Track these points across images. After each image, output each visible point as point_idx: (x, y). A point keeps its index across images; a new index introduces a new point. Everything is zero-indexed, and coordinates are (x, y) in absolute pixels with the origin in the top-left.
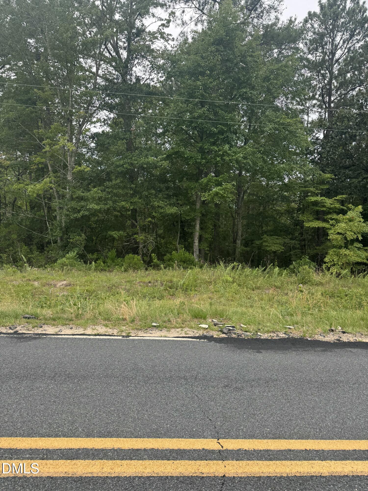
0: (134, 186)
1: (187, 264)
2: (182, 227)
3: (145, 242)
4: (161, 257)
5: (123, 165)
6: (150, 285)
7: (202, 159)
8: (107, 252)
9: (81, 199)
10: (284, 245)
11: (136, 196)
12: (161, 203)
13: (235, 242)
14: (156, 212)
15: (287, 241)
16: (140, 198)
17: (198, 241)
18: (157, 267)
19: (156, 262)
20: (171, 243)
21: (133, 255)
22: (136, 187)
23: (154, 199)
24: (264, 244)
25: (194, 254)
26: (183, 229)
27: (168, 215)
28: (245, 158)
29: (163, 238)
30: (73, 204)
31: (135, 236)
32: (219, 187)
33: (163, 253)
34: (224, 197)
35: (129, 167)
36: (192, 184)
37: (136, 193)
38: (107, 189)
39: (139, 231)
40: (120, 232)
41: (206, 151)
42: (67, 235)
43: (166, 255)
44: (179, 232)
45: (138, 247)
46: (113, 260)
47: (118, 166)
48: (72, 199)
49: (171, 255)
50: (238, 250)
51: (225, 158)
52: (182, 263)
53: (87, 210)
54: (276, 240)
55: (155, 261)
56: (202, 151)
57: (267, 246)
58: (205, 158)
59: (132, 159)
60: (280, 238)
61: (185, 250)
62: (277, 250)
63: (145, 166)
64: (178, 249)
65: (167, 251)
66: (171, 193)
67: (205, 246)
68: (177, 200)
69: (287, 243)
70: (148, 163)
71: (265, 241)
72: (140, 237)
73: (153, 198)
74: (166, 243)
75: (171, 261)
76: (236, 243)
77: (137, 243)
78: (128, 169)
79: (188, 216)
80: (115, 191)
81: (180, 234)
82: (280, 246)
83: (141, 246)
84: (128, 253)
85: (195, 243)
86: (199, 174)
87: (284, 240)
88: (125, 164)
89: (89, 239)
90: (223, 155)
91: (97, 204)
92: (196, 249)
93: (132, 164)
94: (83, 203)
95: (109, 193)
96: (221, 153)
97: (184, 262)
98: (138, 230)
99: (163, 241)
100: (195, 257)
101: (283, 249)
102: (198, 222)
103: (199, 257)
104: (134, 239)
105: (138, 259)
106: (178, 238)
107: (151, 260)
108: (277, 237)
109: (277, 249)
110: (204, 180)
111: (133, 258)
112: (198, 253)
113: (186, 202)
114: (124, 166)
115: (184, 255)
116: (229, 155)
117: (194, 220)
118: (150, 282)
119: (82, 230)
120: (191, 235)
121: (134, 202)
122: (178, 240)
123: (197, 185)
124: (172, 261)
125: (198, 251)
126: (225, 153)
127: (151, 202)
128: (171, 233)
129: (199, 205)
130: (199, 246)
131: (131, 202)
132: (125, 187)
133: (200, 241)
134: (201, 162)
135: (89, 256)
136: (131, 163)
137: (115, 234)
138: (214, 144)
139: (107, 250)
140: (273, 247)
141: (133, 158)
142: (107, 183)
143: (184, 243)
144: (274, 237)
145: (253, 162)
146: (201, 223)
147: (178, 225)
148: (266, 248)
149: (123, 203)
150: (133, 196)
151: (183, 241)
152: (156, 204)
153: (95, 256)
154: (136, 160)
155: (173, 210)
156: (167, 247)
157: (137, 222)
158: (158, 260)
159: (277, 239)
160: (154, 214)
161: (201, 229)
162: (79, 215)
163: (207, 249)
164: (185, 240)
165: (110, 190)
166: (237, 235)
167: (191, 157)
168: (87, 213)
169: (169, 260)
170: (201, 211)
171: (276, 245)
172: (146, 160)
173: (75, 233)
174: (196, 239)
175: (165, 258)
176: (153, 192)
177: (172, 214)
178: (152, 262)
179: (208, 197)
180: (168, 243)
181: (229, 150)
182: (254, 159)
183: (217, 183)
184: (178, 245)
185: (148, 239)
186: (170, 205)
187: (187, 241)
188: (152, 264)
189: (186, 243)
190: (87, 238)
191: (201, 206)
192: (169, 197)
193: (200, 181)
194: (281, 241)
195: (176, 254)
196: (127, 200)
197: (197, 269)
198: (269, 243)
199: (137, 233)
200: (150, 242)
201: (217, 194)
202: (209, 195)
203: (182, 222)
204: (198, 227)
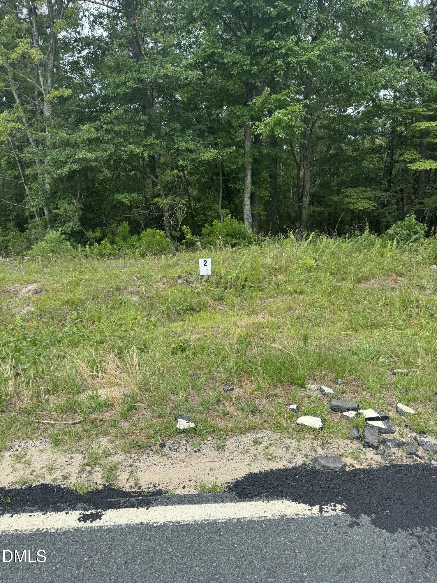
0: (147, 117)
1: (237, 239)
2: (225, 181)
3: (172, 207)
4: (197, 230)
5: (125, 82)
6: (180, 281)
7: (252, 65)
8: (117, 226)
9: (67, 144)
10: (376, 199)
11: (152, 135)
12: (191, 145)
13: (300, 200)
14: (184, 160)
15: (378, 193)
16: (157, 138)
17: (249, 203)
18: (190, 246)
19: (190, 238)
20: (210, 208)
21: (153, 230)
22: (150, 119)
23: (180, 139)
24: (346, 200)
25: (245, 222)
26: (227, 186)
27: (203, 163)
28: (322, 58)
29: (199, 201)
30: (54, 153)
31: (156, 199)
32: (283, 111)
33: (200, 223)
34: (290, 126)
35: (135, 86)
36: (238, 109)
37: (151, 129)
38: (104, 126)
39: (162, 192)
40: (133, 195)
41: (258, 51)
42: (54, 203)
43: (204, 226)
44: (221, 190)
45: (163, 216)
46: (124, 238)
47: (118, 86)
48: (54, 146)
49: (212, 225)
50: (305, 213)
51: (289, 60)
52: (229, 238)
53: (75, 162)
54: (363, 193)
55: (189, 236)
56: (251, 50)
57: (350, 203)
58: (257, 64)
59: (139, 71)
60: (369, 189)
61: (232, 218)
62: (367, 209)
63: (161, 81)
64: (221, 216)
65: (205, 220)
66: (205, 128)
67: (260, 209)
68: (216, 138)
69: (380, 197)
70: (166, 76)
71: (347, 196)
72: (164, 202)
73: (178, 137)
74: (203, 208)
75: (211, 235)
76: (302, 202)
77: (161, 210)
78: (134, 89)
79: (234, 163)
80: (117, 128)
81: (223, 192)
82: (370, 202)
83: (167, 215)
84: (146, 226)
85: (245, 205)
86: (247, 95)
87: (374, 192)
88: (129, 81)
89: (86, 208)
90: (286, 55)
91: (91, 151)
92: (248, 215)
93: (141, 81)
94: (68, 151)
95: (108, 132)
96: (283, 51)
97: (232, 236)
98: (159, 190)
99: (198, 206)
100: (247, 227)
101: (374, 206)
102: (249, 173)
103: (252, 226)
104: (155, 204)
105: (160, 236)
106: (221, 199)
107: (182, 236)
108: (364, 189)
109: (365, 207)
110: (258, 101)
111: (154, 235)
112: (250, 220)
113: (230, 141)
114: (128, 84)
115: (231, 225)
116: (295, 54)
117: (242, 169)
118: (179, 277)
119: (75, 195)
120: (240, 191)
121: (149, 145)
122: (220, 203)
123: (245, 110)
124: (214, 236)
125: (250, 218)
126: (291, 52)
127: (175, 143)
128: (209, 194)
129: (249, 145)
130: (252, 210)
131: (145, 145)
132: (132, 121)
133: (252, 203)
134: (250, 71)
135: (89, 234)
136: (138, 79)
137: (125, 198)
138: (270, 37)
139: (115, 224)
140: (360, 204)
141: (141, 70)
142: (104, 117)
143: (228, 206)
144: (360, 188)
145: (334, 64)
146: (253, 175)
147: (219, 180)
148: (349, 206)
149: (132, 147)
150: (147, 133)
151: (227, 203)
152: (183, 145)
153: (98, 234)
154: (146, 73)
155: (210, 154)
156: (205, 215)
157: (157, 178)
158: (193, 234)
159: (365, 191)
160: (181, 162)
161: (253, 183)
162: (65, 171)
163: (262, 213)
164: (229, 202)
165: (109, 127)
166: (303, 189)
167: (234, 63)
168: (76, 167)
169: (209, 235)
170: (253, 155)
171: (364, 201)
172: (162, 70)
173: (64, 199)
174: (247, 198)
175: (203, 230)
176: (178, 126)
177: (209, 161)
178: (184, 239)
179: (265, 128)
180: (207, 208)
181: (295, 46)
182: (336, 60)
183: (277, 104)
184: (220, 210)
185: (176, 204)
186: (206, 146)
187: (233, 203)
188: (184, 241)
189: (233, 206)
190: (82, 207)
191: (252, 147)
192: (201, 134)
193: (250, 103)
194: (369, 194)
195: (219, 224)
196: (137, 143)
197: (254, 247)
198: (353, 198)
199: (158, 195)
200: (179, 208)
201: (278, 123)
202: (266, 125)
203: (224, 175)
204: (249, 180)
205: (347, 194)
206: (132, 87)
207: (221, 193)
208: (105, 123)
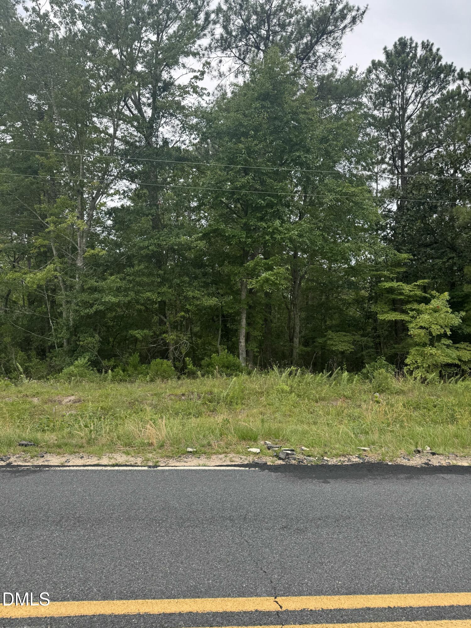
0: (162, 272)
1: (231, 370)
2: (224, 322)
3: (176, 343)
4: (197, 362)
5: (148, 246)
6: (183, 398)
7: (247, 237)
8: (128, 357)
9: (94, 290)
10: (354, 343)
11: (165, 285)
12: (197, 293)
13: (291, 340)
14: (190, 305)
15: (357, 338)
16: (170, 287)
17: (244, 341)
18: (192, 375)
19: (191, 369)
20: (210, 344)
21: (162, 360)
22: (164, 274)
23: (188, 289)
24: (329, 342)
25: (240, 357)
26: (225, 326)
27: (205, 308)
28: (300, 236)
29: (200, 337)
30: (84, 296)
31: (164, 335)
32: (270, 272)
33: (200, 356)
34: (276, 284)
35: (155, 249)
36: (236, 269)
37: (164, 280)
38: (128, 277)
40: (145, 331)
41: (252, 228)
42: (76, 336)
43: (204, 359)
44: (220, 329)
45: (168, 350)
46: (135, 368)
47: (141, 248)
48: (83, 290)
49: (210, 358)
50: (296, 351)
51: (275, 236)
52: (224, 369)
53: (101, 304)
55: (190, 366)
56: (246, 228)
57: (332, 345)
58: (251, 237)
59: (159, 239)
60: (348, 334)
61: (228, 352)
62: (346, 350)
64: (220, 351)
65: (205, 353)
66: (209, 281)
67: (254, 346)
68: (217, 289)
69: (358, 341)
70: (180, 244)
71: (330, 339)
72: (171, 337)
73: (186, 287)
74: (204, 344)
75: (210, 366)
76: (293, 342)
77: (166, 344)
78: (155, 252)
79: (232, 308)
80: (138, 279)
81: (222, 331)
82: (349, 345)
83: (172, 348)
84: (154, 357)
85: (241, 342)
86: (243, 257)
87: (353, 337)
88: (151, 246)
89: (104, 341)
90: (273, 233)
91: (116, 296)
92: (243, 351)
93: (159, 246)
94: (96, 295)
95: (130, 282)
96: (270, 230)
97: (228, 368)
98: (168, 328)
99: (199, 341)
100: (241, 361)
101: (353, 349)
102: (244, 316)
103: (247, 360)
104: (162, 339)
105: (167, 365)
106: (220, 337)
107: (185, 367)
108: (344, 333)
109: (345, 348)
110: (250, 264)
111: (162, 364)
112: (244, 355)
113: (229, 291)
114: (150, 248)
115: (227, 358)
116: (280, 232)
117: (239, 313)
118: (183, 395)
119: (95, 330)
120: (236, 332)
121: (163, 293)
122: (219, 340)
123: (241, 269)
124: (212, 367)
125: (244, 353)
126: (276, 230)
127: (184, 292)
128: (210, 331)
129: (245, 295)
130: (246, 347)
131: (159, 293)
132: (150, 274)
133: (247, 340)
134: (246, 242)
135: (105, 363)
136: (158, 244)
137: (138, 333)
138: (262, 219)
139: (127, 355)
140: (340, 346)
141: (161, 238)
142: (128, 270)
143: (226, 343)
144: (341, 333)
145: (310, 240)
146: (248, 318)
147: (219, 320)
148: (331, 347)
149: (149, 294)
150: (161, 284)
151: (225, 340)
152: (190, 294)
153: (112, 363)
154: (165, 241)
155: (212, 301)
156: (205, 349)
157: (166, 318)
158: (194, 365)
159: (345, 336)
160: (188, 307)
161: (248, 324)
162: (92, 311)
163: (256, 350)
164: (227, 339)
165: (131, 278)
166: (294, 331)
167: (233, 236)
168: (102, 308)
169: (208, 366)
170: (248, 302)
171: (344, 344)
172: (178, 240)
173: (86, 333)
174: (242, 337)
175: (203, 362)
176: (187, 279)
177: (211, 306)
178: (186, 369)
179: (256, 284)
180: (207, 343)
181: (280, 227)
182: (311, 236)
183: (266, 266)
184: (219, 346)
185: (180, 340)
186: (209, 295)
187: (230, 341)
188: (186, 371)
189: (230, 343)
190: (101, 340)
191: (247, 296)
192: (206, 285)
193: (245, 265)
194: (349, 338)
195: (216, 357)
196: (153, 290)
197: (244, 377)
198: (335, 341)
199: (166, 332)
200: (183, 343)
201: (267, 280)
202: (257, 282)
203: (223, 316)
204: (244, 322)
205: (330, 337)
206: (152, 251)
207: (220, 332)
208: (128, 275)
